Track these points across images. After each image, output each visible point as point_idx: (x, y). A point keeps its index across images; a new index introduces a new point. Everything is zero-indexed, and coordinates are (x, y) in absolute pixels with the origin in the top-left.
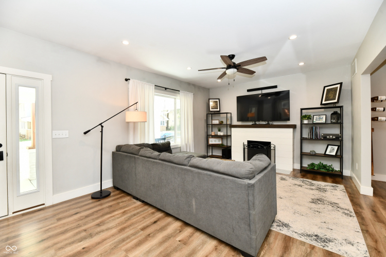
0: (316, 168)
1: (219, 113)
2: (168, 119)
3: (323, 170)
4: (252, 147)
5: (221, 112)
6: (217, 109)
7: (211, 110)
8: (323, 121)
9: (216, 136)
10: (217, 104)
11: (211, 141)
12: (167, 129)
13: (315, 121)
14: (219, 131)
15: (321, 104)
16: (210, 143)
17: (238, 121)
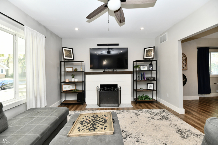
0: (143, 99)
1: (72, 61)
2: (8, 68)
3: (147, 100)
4: (106, 90)
5: (75, 60)
6: (71, 57)
7: (65, 58)
8: (146, 69)
9: (70, 83)
10: (71, 53)
11: (65, 88)
12: (6, 76)
13: (142, 69)
14: (73, 78)
15: (144, 59)
16: (64, 89)
17: (91, 68)
